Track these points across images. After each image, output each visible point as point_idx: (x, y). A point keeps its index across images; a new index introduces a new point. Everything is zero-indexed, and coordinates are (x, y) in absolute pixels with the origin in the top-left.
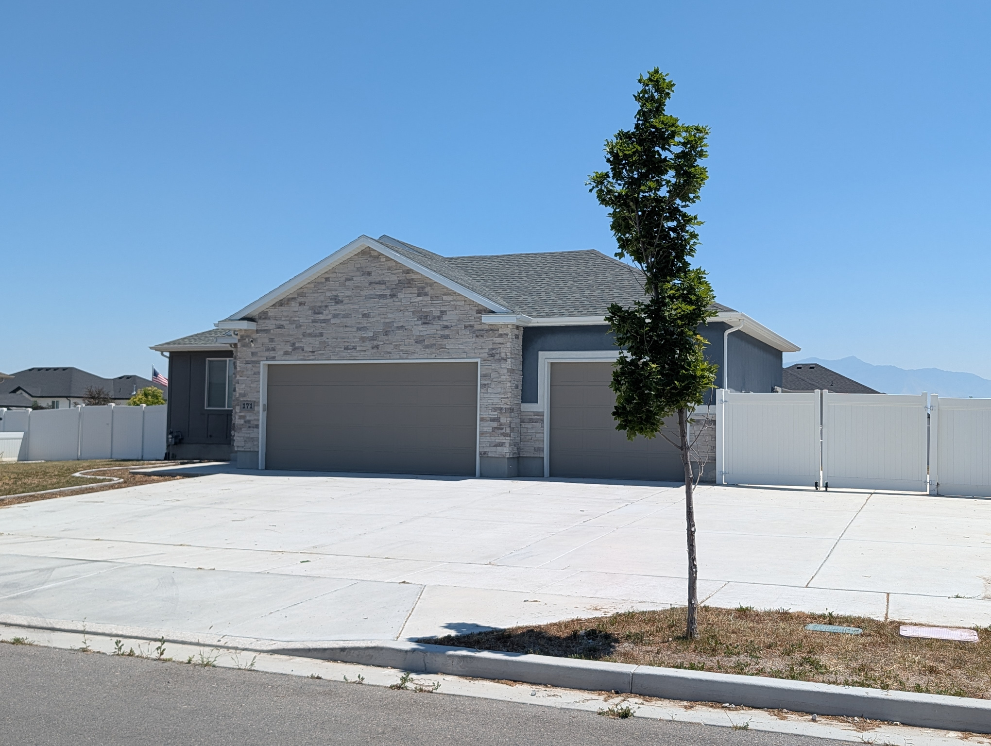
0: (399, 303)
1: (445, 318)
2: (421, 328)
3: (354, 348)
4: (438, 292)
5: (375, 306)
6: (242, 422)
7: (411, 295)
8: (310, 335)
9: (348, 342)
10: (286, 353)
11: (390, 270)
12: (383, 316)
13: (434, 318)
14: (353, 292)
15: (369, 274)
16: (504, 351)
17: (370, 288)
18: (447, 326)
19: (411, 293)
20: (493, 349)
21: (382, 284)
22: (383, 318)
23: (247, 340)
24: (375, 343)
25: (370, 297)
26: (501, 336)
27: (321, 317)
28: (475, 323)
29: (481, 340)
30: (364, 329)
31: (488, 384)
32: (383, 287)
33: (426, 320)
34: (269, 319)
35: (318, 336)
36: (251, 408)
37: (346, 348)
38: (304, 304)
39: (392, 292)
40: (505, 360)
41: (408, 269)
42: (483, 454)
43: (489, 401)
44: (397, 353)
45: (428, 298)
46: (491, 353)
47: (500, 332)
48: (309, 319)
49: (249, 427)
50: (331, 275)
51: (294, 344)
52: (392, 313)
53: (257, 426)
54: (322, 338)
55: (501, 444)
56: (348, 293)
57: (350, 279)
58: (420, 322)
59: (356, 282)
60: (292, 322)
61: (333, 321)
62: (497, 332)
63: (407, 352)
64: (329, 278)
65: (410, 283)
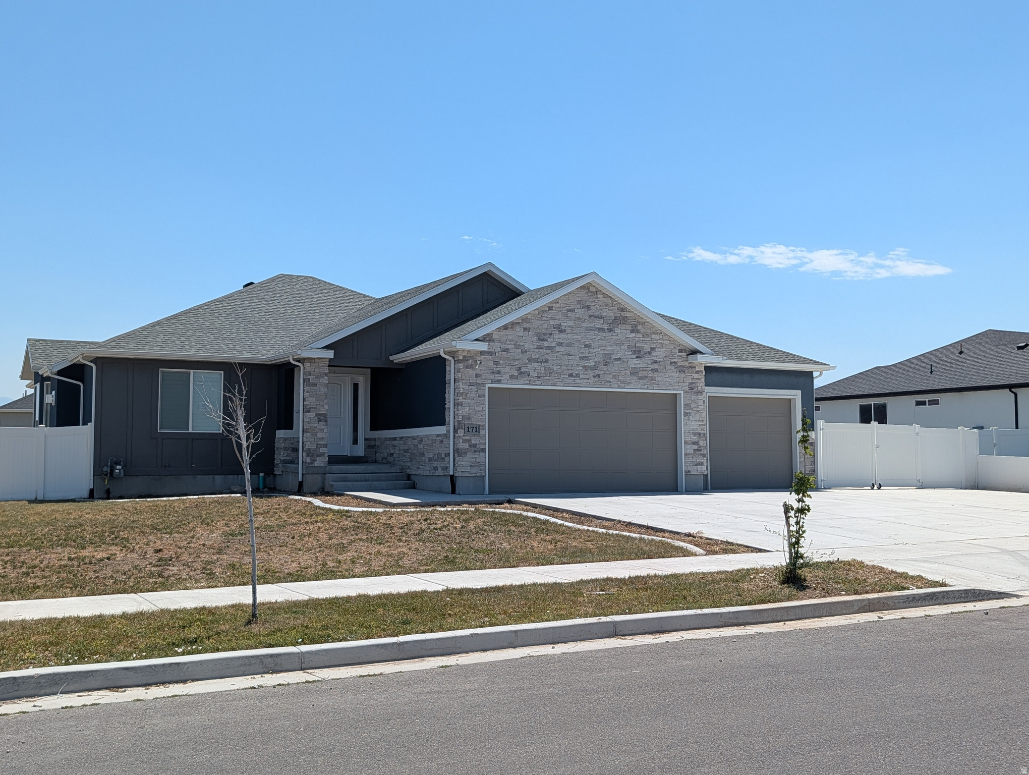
0: (617, 337)
1: (654, 354)
2: (635, 361)
3: (578, 375)
4: (648, 331)
5: (595, 338)
6: (467, 446)
7: (626, 331)
8: (536, 361)
9: (572, 370)
10: (512, 377)
11: (606, 306)
12: (603, 348)
13: (645, 353)
14: (575, 323)
15: (589, 308)
16: (701, 385)
17: (591, 321)
18: (656, 361)
19: (625, 329)
20: (692, 383)
21: (601, 318)
22: (602, 350)
23: (470, 361)
24: (597, 372)
25: (589, 329)
26: (697, 372)
27: (546, 344)
28: (678, 360)
29: (683, 375)
30: (587, 358)
31: (689, 413)
32: (602, 321)
33: (639, 354)
34: (493, 341)
35: (544, 362)
36: (476, 431)
37: (571, 375)
38: (529, 330)
39: (610, 326)
40: (701, 393)
41: (623, 307)
42: (688, 472)
43: (691, 427)
44: (615, 382)
45: (640, 335)
46: (691, 386)
47: (697, 369)
48: (534, 345)
49: (475, 451)
50: (554, 305)
51: (520, 368)
52: (610, 346)
53: (483, 450)
54: (547, 364)
55: (701, 464)
56: (571, 323)
57: (572, 311)
58: (634, 356)
59: (577, 314)
60: (517, 346)
61: (558, 349)
62: (694, 369)
63: (623, 382)
64: (552, 307)
65: (624, 320)
